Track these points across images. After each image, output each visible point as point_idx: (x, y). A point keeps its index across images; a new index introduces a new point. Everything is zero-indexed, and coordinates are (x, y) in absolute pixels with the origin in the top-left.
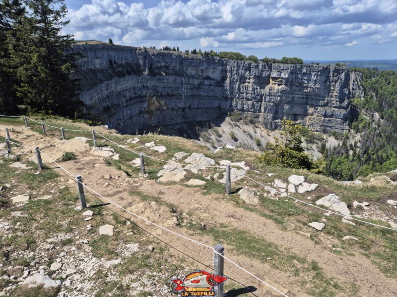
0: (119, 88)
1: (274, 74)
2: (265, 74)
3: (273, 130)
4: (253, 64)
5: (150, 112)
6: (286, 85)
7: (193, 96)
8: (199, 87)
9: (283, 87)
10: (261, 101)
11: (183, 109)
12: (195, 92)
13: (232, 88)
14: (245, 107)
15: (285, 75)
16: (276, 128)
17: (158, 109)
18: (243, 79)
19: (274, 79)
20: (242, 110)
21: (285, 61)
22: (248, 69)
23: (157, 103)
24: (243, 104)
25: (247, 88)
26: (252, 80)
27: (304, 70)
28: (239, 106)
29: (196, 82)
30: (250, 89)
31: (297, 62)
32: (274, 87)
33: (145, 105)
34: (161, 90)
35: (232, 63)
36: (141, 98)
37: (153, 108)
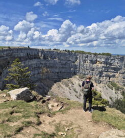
0: (30, 63)
1: (98, 60)
2: (94, 60)
3: (99, 83)
4: (89, 55)
5: (42, 73)
6: (104, 64)
7: (62, 67)
8: (65, 64)
9: (103, 65)
10: (93, 70)
11: (58, 73)
12: (64, 66)
13: (80, 65)
14: (86, 73)
15: (103, 60)
16: (101, 82)
17: (47, 72)
18: (85, 61)
19: (98, 61)
20: (85, 74)
21: (103, 54)
22: (87, 57)
23: (46, 70)
24: (85, 72)
25: (87, 65)
26: (89, 62)
27: (112, 58)
28: (83, 72)
29: (64, 62)
30: (88, 65)
31: (108, 55)
32: (99, 65)
33: (41, 70)
34: (48, 65)
35: (80, 55)
36: (39, 68)
37: (44, 71)
